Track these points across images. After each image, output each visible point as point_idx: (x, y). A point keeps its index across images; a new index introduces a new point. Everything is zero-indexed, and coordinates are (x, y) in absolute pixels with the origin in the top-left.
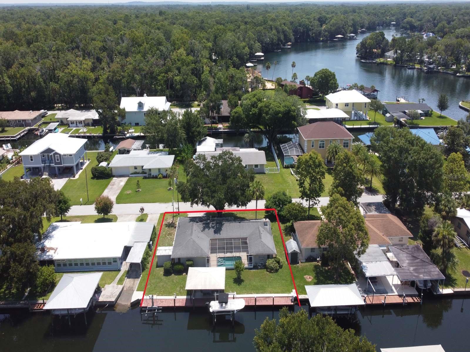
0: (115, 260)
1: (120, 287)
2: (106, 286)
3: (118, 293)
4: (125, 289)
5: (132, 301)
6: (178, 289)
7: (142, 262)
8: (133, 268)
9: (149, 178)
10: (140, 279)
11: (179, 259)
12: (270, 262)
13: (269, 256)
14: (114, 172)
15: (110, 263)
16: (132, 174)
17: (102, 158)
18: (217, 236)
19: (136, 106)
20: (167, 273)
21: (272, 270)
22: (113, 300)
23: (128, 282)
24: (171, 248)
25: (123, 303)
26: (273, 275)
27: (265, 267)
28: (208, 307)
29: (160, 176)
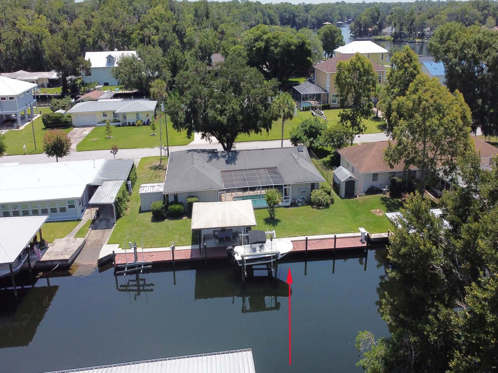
0: (71, 203)
1: (80, 240)
2: (56, 241)
3: (75, 249)
4: (88, 243)
5: (101, 257)
6: (177, 237)
7: (116, 203)
8: (101, 217)
9: (123, 126)
10: (112, 230)
11: (176, 196)
12: (317, 194)
13: (313, 186)
14: (74, 122)
15: (63, 210)
16: (100, 123)
17: (58, 105)
18: (231, 167)
19: (105, 60)
20: (158, 216)
21: (319, 205)
22: (67, 257)
23: (93, 235)
24: (162, 184)
25: (85, 263)
27: (309, 203)
28: (231, 254)
29: (139, 122)
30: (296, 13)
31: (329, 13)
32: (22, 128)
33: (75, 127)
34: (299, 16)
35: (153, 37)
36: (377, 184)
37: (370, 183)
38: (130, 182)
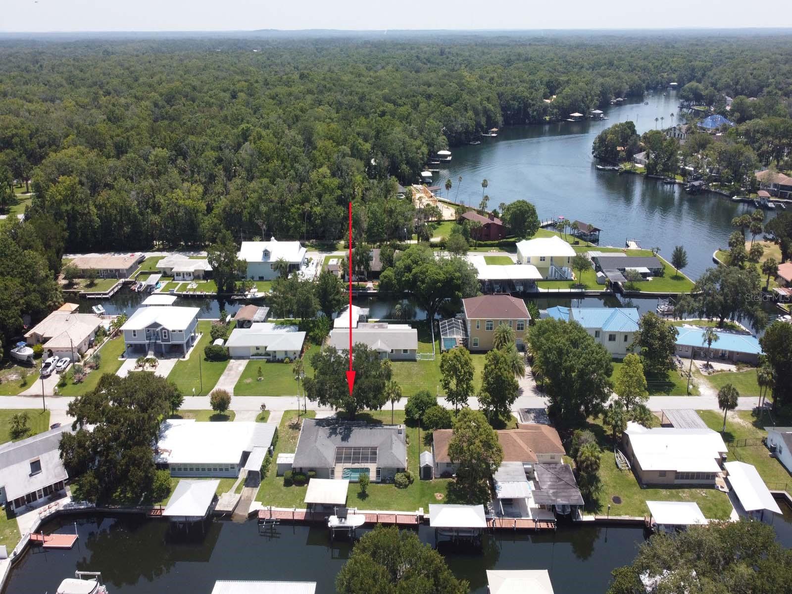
0: (232, 466)
1: (238, 496)
2: (223, 494)
3: (235, 503)
4: (242, 499)
5: (250, 512)
6: (298, 501)
7: (261, 470)
8: (251, 476)
9: (273, 362)
10: (258, 489)
11: (301, 469)
12: (399, 477)
13: (399, 470)
14: (232, 353)
15: (227, 470)
16: (253, 356)
17: (218, 333)
18: (345, 444)
19: (261, 254)
20: (288, 483)
21: (400, 485)
22: (231, 509)
23: (246, 491)
24: (293, 455)
25: (241, 514)
26: (402, 491)
27: (393, 481)
28: (327, 521)
29: (287, 360)
30: (530, 101)
31: (580, 98)
32: (187, 356)
33: (231, 358)
34: (534, 105)
35: (315, 209)
36: (450, 469)
37: (445, 468)
38: (272, 448)
